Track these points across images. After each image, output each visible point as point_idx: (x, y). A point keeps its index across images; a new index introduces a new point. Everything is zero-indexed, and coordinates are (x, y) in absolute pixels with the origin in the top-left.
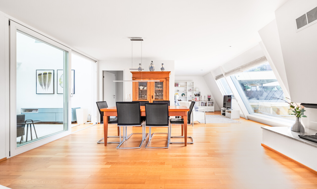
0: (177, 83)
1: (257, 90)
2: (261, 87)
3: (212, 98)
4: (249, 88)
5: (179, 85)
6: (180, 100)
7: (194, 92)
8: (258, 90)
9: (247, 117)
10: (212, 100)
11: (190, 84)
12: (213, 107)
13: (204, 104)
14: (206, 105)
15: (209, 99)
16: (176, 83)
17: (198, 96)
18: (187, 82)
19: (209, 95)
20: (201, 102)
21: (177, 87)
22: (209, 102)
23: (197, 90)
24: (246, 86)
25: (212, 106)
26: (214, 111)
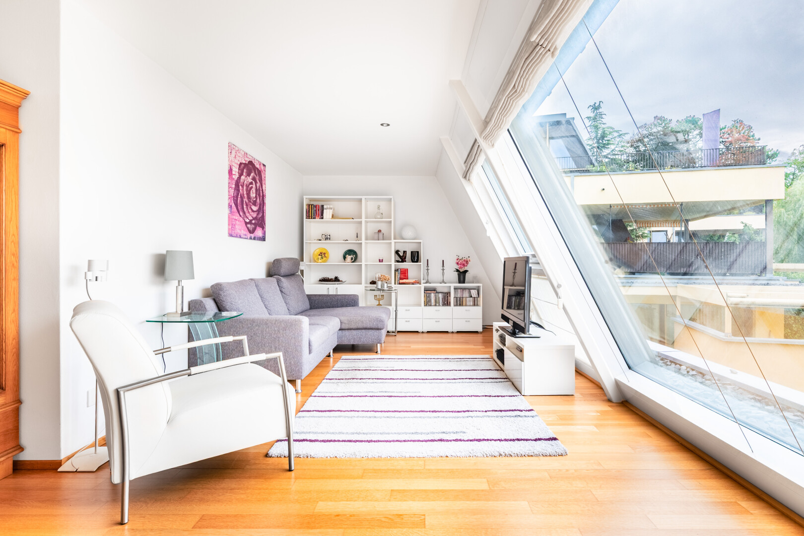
0: (320, 204)
1: (669, 241)
2: (683, 233)
3: (473, 270)
4: (643, 236)
5: (327, 214)
6: (336, 280)
7: (393, 241)
8: (671, 241)
9: (618, 385)
10: (475, 280)
11: (379, 208)
12: (477, 311)
13: (440, 296)
14: (446, 303)
15: (462, 276)
16: (315, 203)
17: (413, 261)
18: (363, 198)
19: (463, 255)
20: (423, 286)
21: (318, 220)
22: (463, 289)
23: (408, 233)
24: (632, 230)
25: (475, 304)
26: (480, 329)
